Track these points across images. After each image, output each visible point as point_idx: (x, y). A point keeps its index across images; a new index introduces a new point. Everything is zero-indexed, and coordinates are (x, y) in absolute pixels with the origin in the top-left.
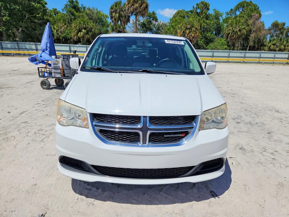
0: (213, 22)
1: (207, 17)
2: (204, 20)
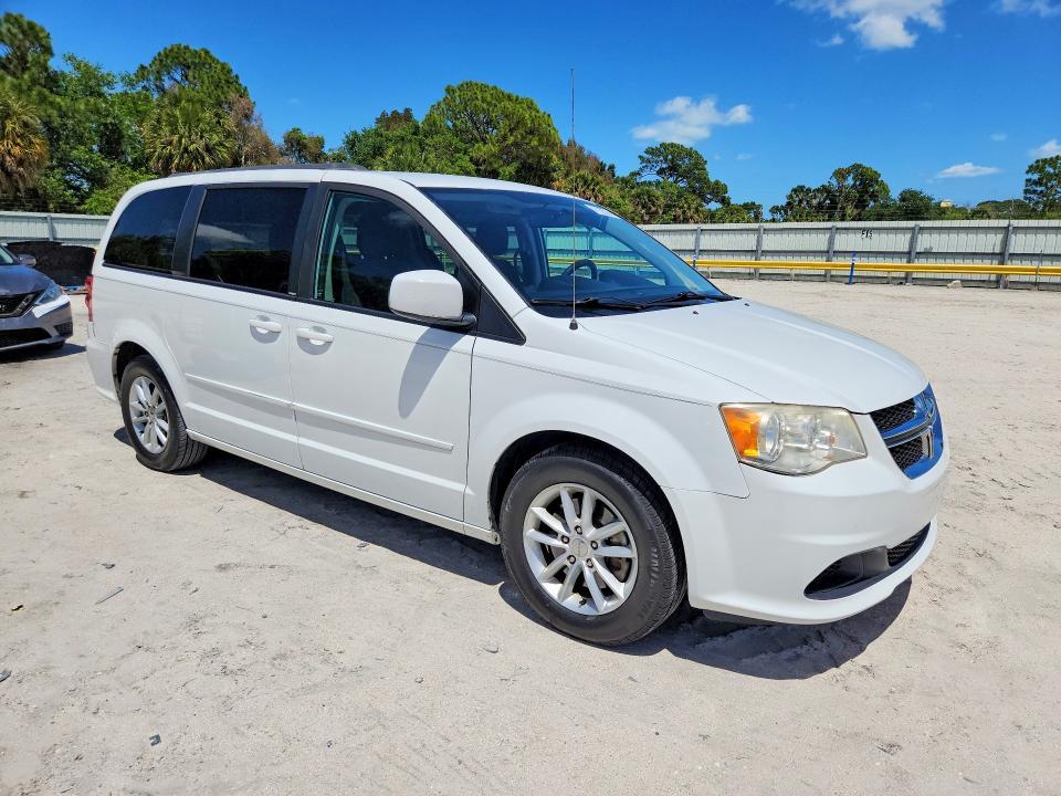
0: (86, 105)
1: (53, 81)
2: (40, 94)
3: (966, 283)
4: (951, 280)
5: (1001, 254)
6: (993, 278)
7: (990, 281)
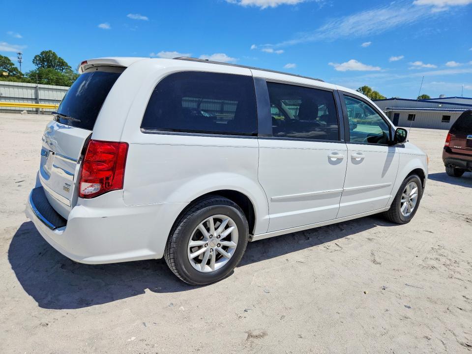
3: (29, 112)
4: (22, 111)
5: (36, 99)
6: (34, 110)
7: (33, 111)
